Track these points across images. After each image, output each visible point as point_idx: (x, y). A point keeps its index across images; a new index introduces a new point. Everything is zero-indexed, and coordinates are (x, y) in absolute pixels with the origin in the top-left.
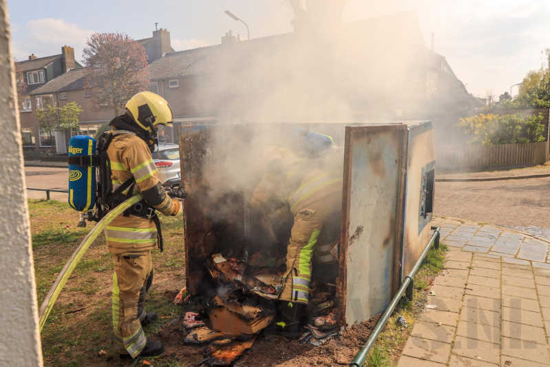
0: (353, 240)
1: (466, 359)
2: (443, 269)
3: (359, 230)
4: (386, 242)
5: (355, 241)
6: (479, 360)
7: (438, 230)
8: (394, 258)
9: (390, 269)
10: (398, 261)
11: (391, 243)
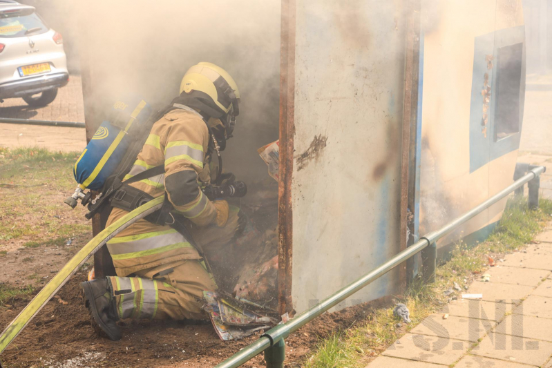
0: (306, 161)
1: (489, 360)
2: (531, 243)
3: (319, 143)
4: (379, 171)
5: (311, 163)
6: (511, 361)
7: (535, 171)
8: (398, 204)
9: (391, 223)
10: (404, 208)
11: (391, 174)
